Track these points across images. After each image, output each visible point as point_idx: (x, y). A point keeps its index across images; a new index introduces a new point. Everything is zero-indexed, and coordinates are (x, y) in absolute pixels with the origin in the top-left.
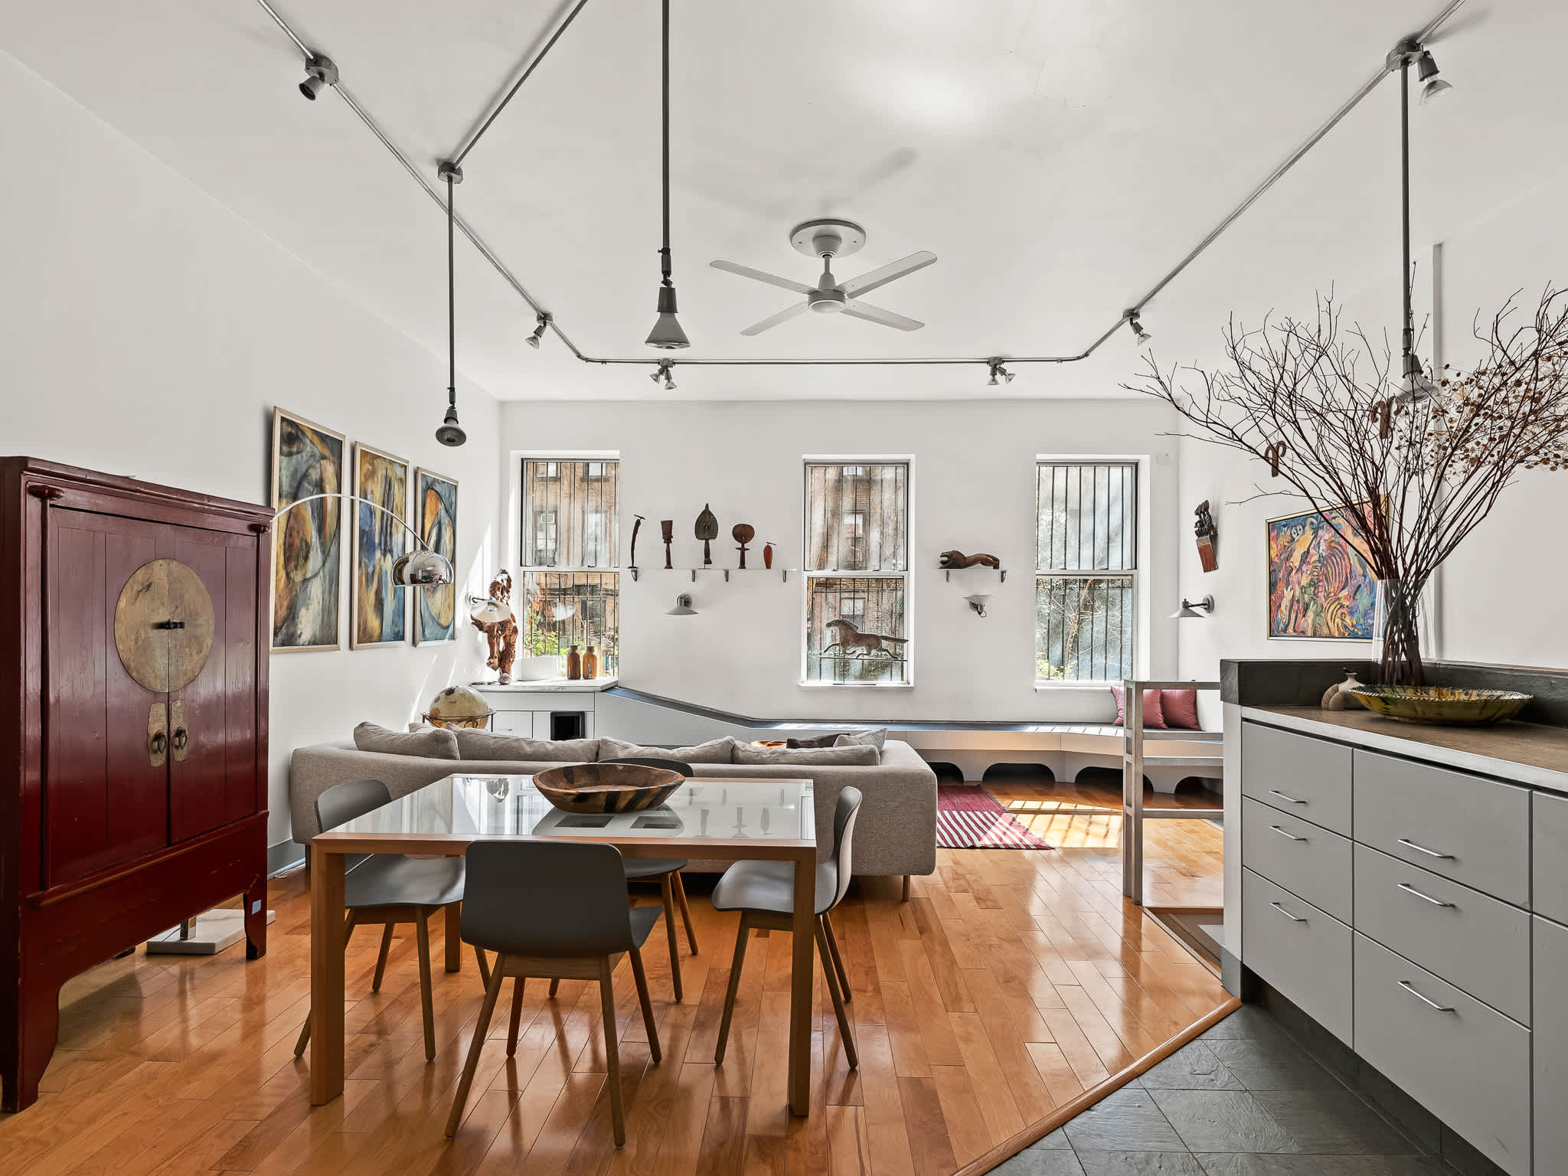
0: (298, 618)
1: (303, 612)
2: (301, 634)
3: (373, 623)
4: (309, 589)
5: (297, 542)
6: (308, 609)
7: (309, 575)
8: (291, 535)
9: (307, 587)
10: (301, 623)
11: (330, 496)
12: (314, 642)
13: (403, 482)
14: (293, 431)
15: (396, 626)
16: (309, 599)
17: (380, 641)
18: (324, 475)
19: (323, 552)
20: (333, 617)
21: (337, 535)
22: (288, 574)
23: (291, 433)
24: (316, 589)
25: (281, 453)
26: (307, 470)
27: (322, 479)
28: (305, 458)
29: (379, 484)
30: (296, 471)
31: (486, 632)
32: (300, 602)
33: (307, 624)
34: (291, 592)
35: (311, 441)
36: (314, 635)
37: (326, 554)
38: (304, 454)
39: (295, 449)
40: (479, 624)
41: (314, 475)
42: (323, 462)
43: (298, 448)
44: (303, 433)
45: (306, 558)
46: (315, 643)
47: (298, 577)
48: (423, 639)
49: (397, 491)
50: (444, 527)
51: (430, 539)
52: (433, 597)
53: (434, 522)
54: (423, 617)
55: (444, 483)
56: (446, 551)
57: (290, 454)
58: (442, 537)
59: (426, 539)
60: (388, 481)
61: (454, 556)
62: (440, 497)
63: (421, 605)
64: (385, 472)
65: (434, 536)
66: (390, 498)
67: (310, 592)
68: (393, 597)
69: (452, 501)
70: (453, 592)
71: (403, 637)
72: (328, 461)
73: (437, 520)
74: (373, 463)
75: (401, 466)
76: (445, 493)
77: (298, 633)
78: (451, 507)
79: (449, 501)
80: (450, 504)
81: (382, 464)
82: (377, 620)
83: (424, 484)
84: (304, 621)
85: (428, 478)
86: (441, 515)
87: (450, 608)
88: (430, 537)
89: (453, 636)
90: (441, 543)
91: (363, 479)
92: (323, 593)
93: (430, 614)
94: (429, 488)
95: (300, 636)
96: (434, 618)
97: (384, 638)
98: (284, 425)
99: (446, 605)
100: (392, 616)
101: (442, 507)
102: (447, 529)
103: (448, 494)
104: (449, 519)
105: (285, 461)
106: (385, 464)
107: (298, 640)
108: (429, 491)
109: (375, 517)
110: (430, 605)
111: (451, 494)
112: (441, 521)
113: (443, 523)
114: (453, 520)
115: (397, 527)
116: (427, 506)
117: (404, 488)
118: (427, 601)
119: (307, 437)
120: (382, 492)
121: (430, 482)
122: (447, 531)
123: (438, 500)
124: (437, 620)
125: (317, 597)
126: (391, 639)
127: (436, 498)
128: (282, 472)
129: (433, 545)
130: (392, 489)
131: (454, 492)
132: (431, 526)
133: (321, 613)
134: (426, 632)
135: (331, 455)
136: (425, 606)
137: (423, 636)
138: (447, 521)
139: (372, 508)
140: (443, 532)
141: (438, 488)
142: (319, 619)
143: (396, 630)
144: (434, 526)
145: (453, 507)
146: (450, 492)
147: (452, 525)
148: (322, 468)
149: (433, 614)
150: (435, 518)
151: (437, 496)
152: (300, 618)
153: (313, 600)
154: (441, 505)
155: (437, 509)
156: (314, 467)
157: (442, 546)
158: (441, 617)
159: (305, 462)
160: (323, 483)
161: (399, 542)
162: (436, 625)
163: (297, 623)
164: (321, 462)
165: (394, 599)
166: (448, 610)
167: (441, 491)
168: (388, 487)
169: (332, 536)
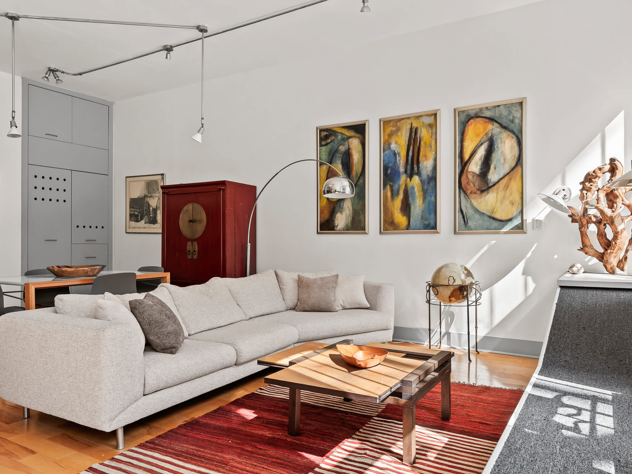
0: (335, 218)
1: (339, 215)
2: (338, 225)
3: (400, 219)
4: (342, 204)
6: (342, 214)
9: (340, 203)
10: (337, 220)
11: (356, 157)
13: (433, 126)
14: (327, 133)
15: (426, 220)
16: (342, 208)
17: (407, 229)
18: (350, 147)
20: (362, 217)
21: (363, 174)
23: (326, 135)
24: (348, 204)
25: (321, 146)
26: (338, 148)
28: (336, 143)
29: (404, 136)
30: (331, 150)
32: (337, 210)
33: (342, 219)
34: (331, 206)
35: (341, 133)
36: (347, 226)
38: (336, 141)
39: (330, 141)
41: (342, 148)
42: (350, 140)
43: (332, 140)
44: (334, 131)
46: (347, 230)
48: (465, 229)
49: (424, 133)
50: (499, 141)
51: (475, 156)
52: (481, 198)
53: (481, 141)
54: (464, 213)
55: (499, 106)
56: (504, 159)
57: (327, 144)
58: (496, 149)
59: (466, 157)
60: (414, 130)
61: (520, 161)
62: (492, 120)
63: (462, 205)
64: (409, 126)
65: (481, 152)
66: (416, 140)
67: (343, 205)
68: (421, 202)
69: (514, 117)
70: (520, 191)
71: (435, 227)
72: (354, 138)
73: (485, 138)
74: (396, 125)
75: (432, 115)
76: (501, 114)
77: (336, 225)
78: (512, 121)
79: (507, 118)
80: (510, 121)
81: (406, 122)
82: (404, 217)
83: (463, 117)
84: (339, 219)
85: (470, 112)
86: (494, 132)
87: (513, 204)
88: (475, 154)
89: (521, 227)
90: (493, 155)
91: (387, 137)
92: (352, 205)
93: (477, 211)
94: (472, 118)
95: (337, 226)
96: (483, 213)
97: (412, 228)
98: (322, 133)
99: (507, 202)
100: (420, 214)
101: (494, 127)
102: (505, 141)
103: (505, 113)
104: (509, 133)
105: (324, 148)
106: (409, 121)
107: (336, 228)
108: (471, 120)
109: (400, 156)
110: (475, 204)
111: (512, 111)
112: (493, 136)
113: (498, 137)
114: (516, 131)
115: (426, 156)
116: (467, 133)
117: (434, 129)
118: (471, 201)
119: (338, 132)
120: (407, 139)
121: (472, 113)
122: (505, 144)
123: (488, 122)
124: (489, 214)
125: (348, 208)
126: (421, 228)
127: (483, 122)
128: (322, 154)
129: (480, 159)
130: (419, 134)
131: (518, 108)
132: (476, 145)
133: (352, 215)
134: (470, 223)
135: (356, 134)
136: (469, 206)
137: (466, 226)
138: (505, 134)
139: (396, 151)
140: (497, 147)
141: (488, 114)
142: (350, 219)
143: (426, 223)
144: (482, 144)
145: (517, 121)
146: (509, 110)
147: (513, 136)
148: (349, 143)
149: (482, 211)
150: (482, 138)
151: (486, 120)
152: (337, 218)
153: (345, 209)
154: (493, 125)
155: (485, 129)
156: (343, 145)
157: (496, 156)
158: (496, 212)
159: (337, 145)
160: (350, 150)
161: (428, 166)
162: (486, 218)
163: (335, 220)
164: (349, 140)
165: (423, 203)
166: (511, 205)
167: (492, 114)
168: (413, 134)
169: (359, 176)
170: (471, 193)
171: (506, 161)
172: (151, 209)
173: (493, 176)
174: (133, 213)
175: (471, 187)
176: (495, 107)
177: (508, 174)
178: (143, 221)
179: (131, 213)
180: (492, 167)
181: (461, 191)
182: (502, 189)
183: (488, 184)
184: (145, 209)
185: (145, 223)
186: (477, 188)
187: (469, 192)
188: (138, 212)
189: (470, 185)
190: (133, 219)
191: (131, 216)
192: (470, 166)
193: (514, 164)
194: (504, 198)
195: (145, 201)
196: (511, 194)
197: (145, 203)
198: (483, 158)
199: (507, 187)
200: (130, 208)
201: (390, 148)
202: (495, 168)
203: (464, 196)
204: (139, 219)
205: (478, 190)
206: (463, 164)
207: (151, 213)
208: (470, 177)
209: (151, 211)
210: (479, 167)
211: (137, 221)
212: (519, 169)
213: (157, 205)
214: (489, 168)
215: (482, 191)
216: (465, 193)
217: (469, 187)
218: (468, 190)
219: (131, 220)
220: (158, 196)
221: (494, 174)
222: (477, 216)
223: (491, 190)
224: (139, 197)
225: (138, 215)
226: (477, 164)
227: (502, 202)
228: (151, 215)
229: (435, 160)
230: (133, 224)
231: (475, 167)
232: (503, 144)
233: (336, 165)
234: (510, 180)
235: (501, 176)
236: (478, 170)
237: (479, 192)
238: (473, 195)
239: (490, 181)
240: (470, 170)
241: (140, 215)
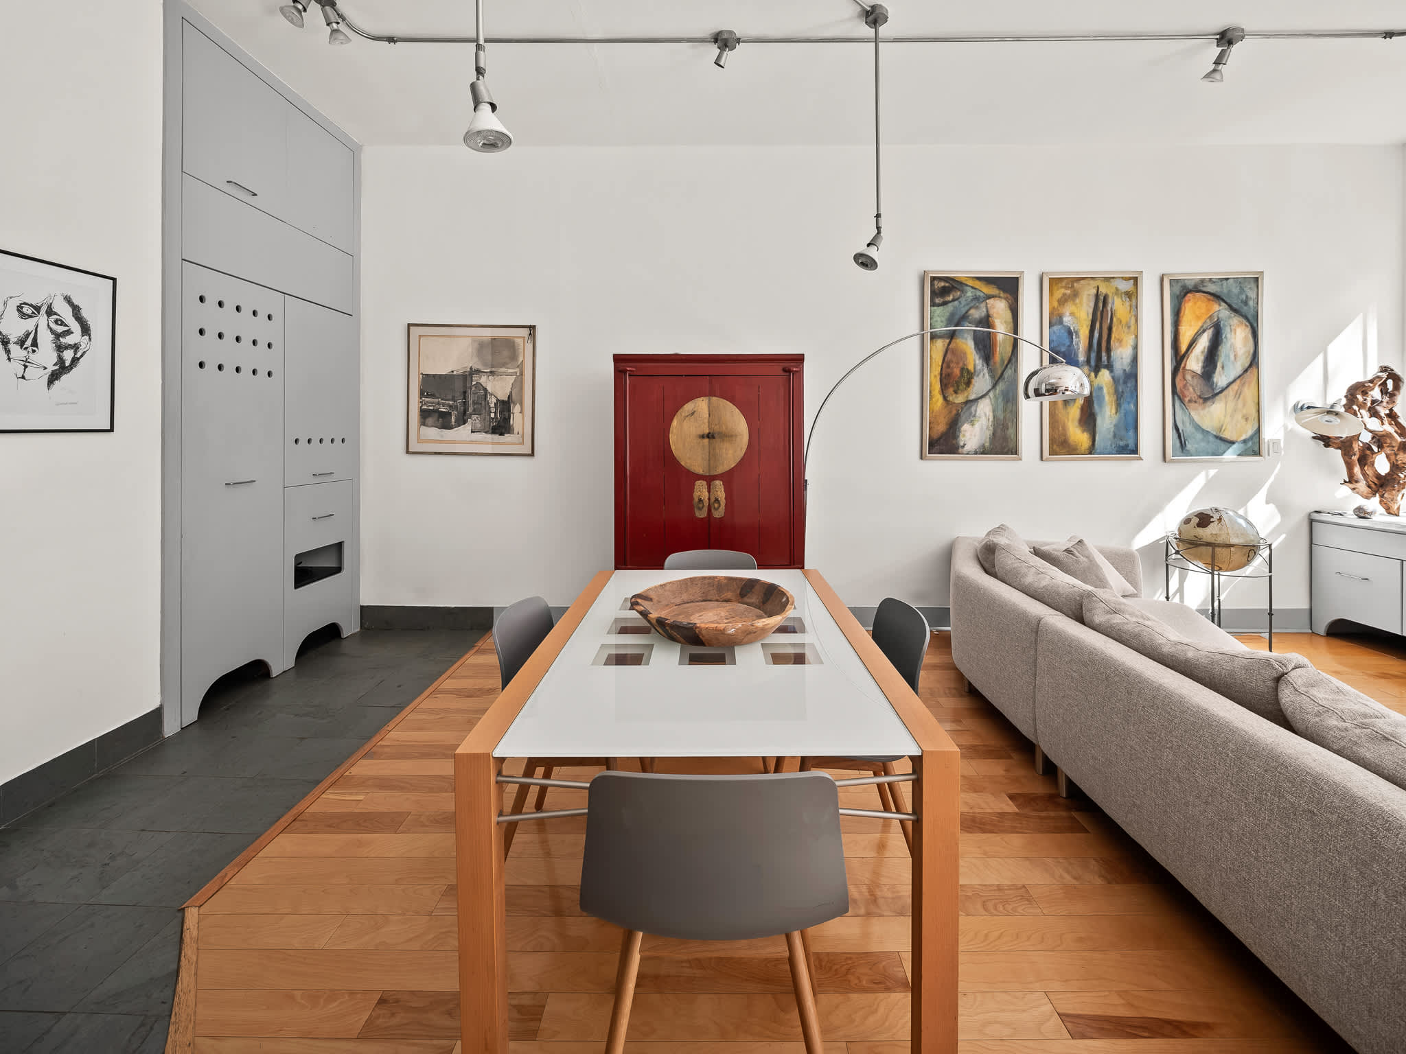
0: (960, 433)
1: (966, 427)
2: (965, 445)
3: (1079, 436)
4: (974, 408)
5: (957, 372)
6: (973, 425)
7: (972, 397)
8: (948, 367)
9: (970, 407)
10: (964, 436)
11: (1001, 329)
12: (983, 451)
13: (1132, 296)
14: (947, 285)
15: (1121, 440)
16: (974, 416)
17: (1090, 453)
18: (991, 312)
19: (992, 377)
20: (1011, 431)
21: (1014, 360)
22: (945, 398)
23: (945, 287)
24: (984, 410)
25: (933, 304)
26: (967, 312)
27: (988, 316)
28: (963, 303)
29: (1085, 305)
30: (951, 314)
31: (1338, 448)
32: (963, 418)
33: (973, 434)
34: (950, 412)
35: (972, 287)
36: (983, 446)
37: (996, 379)
38: (963, 300)
39: (951, 298)
40: (1327, 441)
41: (976, 314)
42: (990, 302)
43: (954, 296)
44: (961, 283)
45: (968, 383)
46: (983, 453)
47: (960, 399)
48: (1182, 454)
49: (1119, 306)
50: (1228, 329)
51: (1195, 347)
52: (1204, 409)
53: (1202, 327)
54: (1181, 431)
55: (1227, 279)
56: (1235, 356)
57: (945, 303)
58: (1224, 340)
59: (1183, 348)
60: (1102, 298)
61: (1256, 359)
62: (1217, 297)
63: (1177, 418)
64: (1095, 291)
65: (1204, 342)
66: (1104, 314)
67: (976, 411)
68: (1114, 411)
69: (1247, 297)
70: (1257, 401)
71: (1135, 451)
72: (997, 299)
73: (1209, 323)
74: (1073, 286)
75: (1130, 278)
76: (1230, 291)
77: (962, 444)
78: (1246, 303)
79: (1238, 298)
80: (1242, 301)
81: (1089, 284)
82: (1085, 433)
83: (1177, 289)
84: (968, 434)
85: (1186, 281)
86: (1221, 315)
87: (1247, 419)
88: (1194, 345)
89: (1258, 452)
90: (1220, 348)
91: (1056, 304)
92: (994, 411)
93: (1198, 428)
94: (1189, 291)
95: (963, 447)
96: (1208, 431)
97: (1098, 451)
98: (936, 282)
99: (1239, 417)
100: (1112, 430)
101: (1221, 308)
102: (1235, 330)
103: (1235, 290)
104: (1241, 319)
105: (938, 310)
106: (1094, 283)
107: (960, 450)
108: (1189, 295)
109: (1078, 336)
110: (1196, 418)
111: (1245, 289)
112: (1220, 322)
113: (1226, 323)
114: (1250, 317)
115: (1120, 341)
116: (1184, 312)
117: (1134, 301)
118: (1190, 414)
119: (967, 285)
120: (1091, 311)
121: (1190, 285)
122: (1235, 333)
123: (1213, 301)
124: (1215, 433)
125: (985, 415)
126: (1114, 452)
127: (1206, 300)
128: (935, 319)
129: (1202, 352)
130: (1110, 305)
131: (1253, 285)
132: (1196, 331)
133: (991, 428)
134: (1189, 446)
135: (1002, 292)
136: (1187, 419)
137: (1182, 450)
138: (1235, 320)
139: (1072, 328)
140: (1226, 337)
141: (1212, 288)
142: (989, 433)
143: (1122, 443)
144: (1204, 331)
145: (1251, 303)
146: (1241, 287)
147: (1247, 324)
148: (989, 306)
149: (1204, 427)
150: (1205, 322)
151: (1209, 297)
152: (963, 433)
153: (980, 417)
154: (1220, 305)
155: (1208, 310)
156: (977, 308)
157: (1224, 350)
158: (1224, 430)
159: (964, 306)
160: (990, 319)
161: (1124, 356)
162: (1212, 439)
163: (958, 436)
164: (988, 301)
165: (1116, 413)
166: (1243, 422)
167: (1219, 290)
168: (1101, 305)
169: (1006, 362)
170: (1190, 401)
171: (1238, 359)
172: (494, 400)
173: (1220, 379)
174: (431, 408)
175: (1190, 393)
176: (1222, 280)
177: (1239, 377)
178: (467, 428)
179: (423, 407)
180: (1219, 365)
181: (1176, 398)
182: (1233, 397)
183: (1213, 389)
184: (473, 402)
185: (472, 432)
186: (1199, 394)
187: (1187, 399)
188: (450, 406)
189: (1188, 389)
190: (430, 421)
191: (425, 415)
192: (1188, 363)
193: (1247, 365)
194: (1235, 410)
195: (474, 383)
196: (1244, 405)
197: (473, 389)
198: (1206, 350)
199: (1238, 394)
200: (422, 394)
201: (1061, 322)
202: (1223, 367)
203: (1180, 406)
204: (453, 424)
205: (1200, 397)
206: (1179, 358)
207: (493, 410)
208: (1189, 377)
209: (493, 405)
210: (1201, 364)
211: (447, 426)
212: (1254, 370)
213: (511, 392)
214: (1215, 367)
215: (1206, 400)
216: (1182, 401)
217: (1186, 393)
218: (1186, 397)
219: (423, 423)
220: (516, 373)
221: (1221, 376)
222: (1199, 436)
223: (1217, 397)
224: (453, 372)
225: (449, 414)
226: (1198, 359)
227: (1232, 416)
228: (493, 415)
229: (1136, 347)
230: (432, 432)
231: (1195, 363)
232: (1233, 333)
233: (964, 341)
234: (1243, 385)
235: (1231, 380)
236: (1200, 368)
237: (1201, 401)
238: (1193, 405)
239: (1216, 386)
240: (1187, 368)
241: (454, 413)
